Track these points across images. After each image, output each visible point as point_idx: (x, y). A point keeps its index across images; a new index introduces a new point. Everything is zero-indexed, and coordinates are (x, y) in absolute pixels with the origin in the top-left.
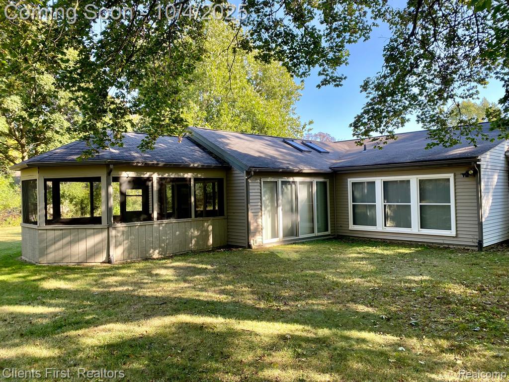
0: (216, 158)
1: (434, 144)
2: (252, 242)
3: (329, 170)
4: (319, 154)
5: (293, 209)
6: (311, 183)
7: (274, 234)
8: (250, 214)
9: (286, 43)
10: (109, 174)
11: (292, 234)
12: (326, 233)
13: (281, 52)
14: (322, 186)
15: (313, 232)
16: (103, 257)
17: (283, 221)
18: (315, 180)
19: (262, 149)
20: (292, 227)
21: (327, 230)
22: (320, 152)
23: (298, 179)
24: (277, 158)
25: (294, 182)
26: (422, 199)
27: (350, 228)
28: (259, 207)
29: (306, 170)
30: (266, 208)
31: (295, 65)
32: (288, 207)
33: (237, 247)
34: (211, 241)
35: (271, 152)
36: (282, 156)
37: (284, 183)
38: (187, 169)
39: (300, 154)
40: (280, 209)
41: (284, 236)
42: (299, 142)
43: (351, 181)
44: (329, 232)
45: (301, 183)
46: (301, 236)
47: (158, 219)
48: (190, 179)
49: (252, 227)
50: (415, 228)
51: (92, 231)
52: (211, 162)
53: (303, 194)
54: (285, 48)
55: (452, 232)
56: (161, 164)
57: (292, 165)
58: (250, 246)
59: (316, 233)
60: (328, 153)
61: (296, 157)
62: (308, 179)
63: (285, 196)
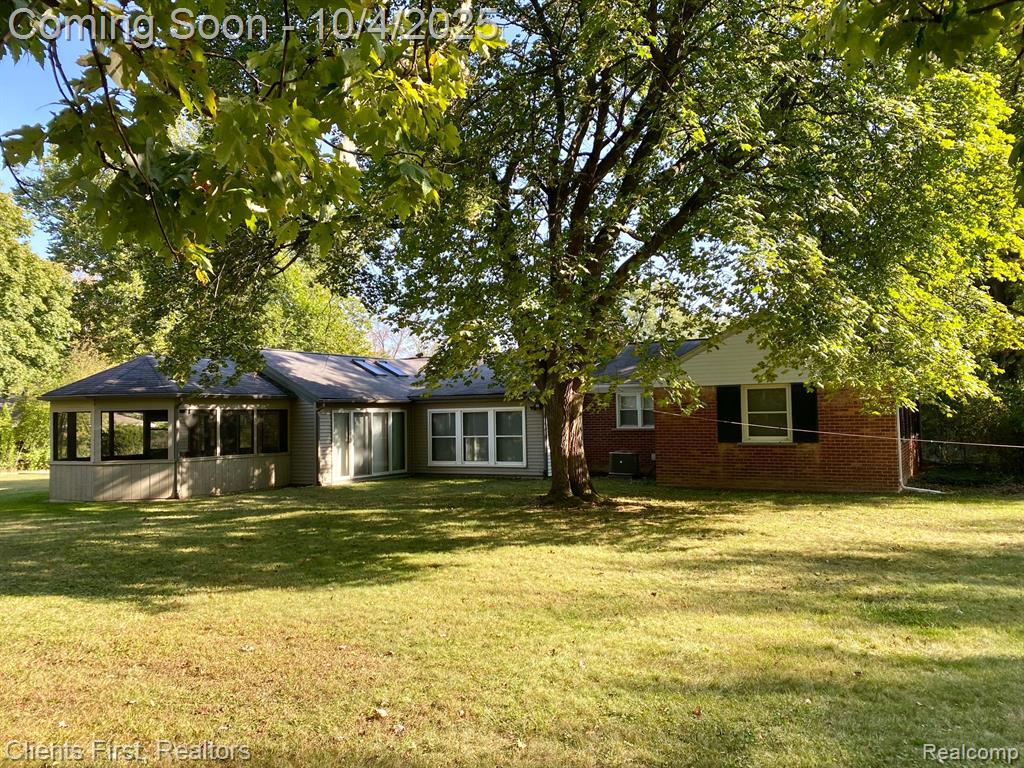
0: (279, 386)
1: (494, 384)
2: (320, 479)
3: (407, 400)
4: (396, 379)
5: (365, 445)
6: (387, 414)
7: (345, 472)
8: (319, 449)
9: (364, 281)
10: (177, 407)
11: (363, 471)
12: (403, 471)
13: (358, 289)
14: (399, 418)
15: (388, 470)
16: (170, 493)
17: (355, 458)
18: (391, 411)
19: (329, 376)
20: (364, 463)
21: (404, 468)
22: (397, 376)
23: (372, 410)
24: (348, 387)
25: (367, 414)
26: (498, 431)
27: (429, 465)
28: (329, 442)
29: (381, 401)
30: (336, 443)
31: (372, 303)
32: (359, 443)
33: (304, 486)
34: (273, 481)
35: (340, 378)
36: (353, 383)
37: (357, 415)
38: (250, 400)
39: (373, 380)
40: (351, 445)
41: (356, 474)
42: (371, 362)
43: (431, 411)
44: (406, 470)
45: (375, 414)
46: (374, 474)
47: (221, 454)
48: (253, 411)
49: (321, 464)
50: (492, 462)
51: (156, 466)
52: (275, 392)
53: (377, 428)
54: (363, 285)
55: (523, 464)
56: (226, 396)
57: (366, 395)
58: (319, 484)
59: (391, 471)
60: (407, 376)
61: (370, 384)
62: (382, 410)
63: (357, 431)
